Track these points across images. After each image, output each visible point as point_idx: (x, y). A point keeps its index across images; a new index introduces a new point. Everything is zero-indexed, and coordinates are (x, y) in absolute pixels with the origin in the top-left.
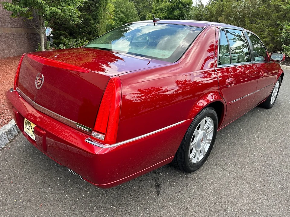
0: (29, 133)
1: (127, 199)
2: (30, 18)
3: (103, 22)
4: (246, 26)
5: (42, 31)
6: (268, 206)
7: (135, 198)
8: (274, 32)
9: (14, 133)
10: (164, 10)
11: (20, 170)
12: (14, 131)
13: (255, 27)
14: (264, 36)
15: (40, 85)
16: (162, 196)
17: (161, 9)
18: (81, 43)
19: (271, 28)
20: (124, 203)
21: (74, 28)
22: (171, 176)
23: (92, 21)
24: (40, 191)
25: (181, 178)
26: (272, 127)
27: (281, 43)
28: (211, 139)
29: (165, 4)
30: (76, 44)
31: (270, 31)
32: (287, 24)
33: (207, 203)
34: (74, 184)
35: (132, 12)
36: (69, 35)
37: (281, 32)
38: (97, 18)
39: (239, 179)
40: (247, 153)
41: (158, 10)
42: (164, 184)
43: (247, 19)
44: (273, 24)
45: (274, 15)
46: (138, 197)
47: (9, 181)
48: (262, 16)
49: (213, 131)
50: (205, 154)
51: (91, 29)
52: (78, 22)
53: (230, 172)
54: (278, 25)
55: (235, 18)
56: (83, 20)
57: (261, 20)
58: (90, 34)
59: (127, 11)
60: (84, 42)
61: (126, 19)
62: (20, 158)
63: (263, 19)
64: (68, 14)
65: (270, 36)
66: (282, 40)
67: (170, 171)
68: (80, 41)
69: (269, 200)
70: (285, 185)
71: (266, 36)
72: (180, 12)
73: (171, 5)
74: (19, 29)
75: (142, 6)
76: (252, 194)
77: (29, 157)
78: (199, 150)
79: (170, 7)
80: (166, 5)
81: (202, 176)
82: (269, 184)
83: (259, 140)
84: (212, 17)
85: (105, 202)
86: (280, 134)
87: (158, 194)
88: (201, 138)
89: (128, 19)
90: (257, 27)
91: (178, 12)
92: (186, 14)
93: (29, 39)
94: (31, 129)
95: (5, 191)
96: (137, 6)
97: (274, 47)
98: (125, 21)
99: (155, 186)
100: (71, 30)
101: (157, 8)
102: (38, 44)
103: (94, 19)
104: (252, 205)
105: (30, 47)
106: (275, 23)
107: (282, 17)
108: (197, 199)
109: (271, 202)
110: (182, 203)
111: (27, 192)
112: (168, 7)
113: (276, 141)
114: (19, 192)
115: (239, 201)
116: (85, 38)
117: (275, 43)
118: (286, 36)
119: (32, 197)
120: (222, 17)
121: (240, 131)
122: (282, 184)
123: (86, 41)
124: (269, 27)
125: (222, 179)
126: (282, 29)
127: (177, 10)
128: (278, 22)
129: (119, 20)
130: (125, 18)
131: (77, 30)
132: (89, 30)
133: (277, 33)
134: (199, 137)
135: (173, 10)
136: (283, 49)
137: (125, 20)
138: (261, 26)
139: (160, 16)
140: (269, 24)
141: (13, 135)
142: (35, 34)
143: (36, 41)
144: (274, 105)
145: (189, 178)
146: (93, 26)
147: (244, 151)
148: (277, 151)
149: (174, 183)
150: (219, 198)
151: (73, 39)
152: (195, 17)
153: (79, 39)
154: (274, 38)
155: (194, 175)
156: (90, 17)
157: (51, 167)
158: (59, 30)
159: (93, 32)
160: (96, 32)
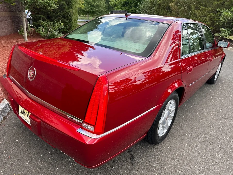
0: (23, 117)
1: (108, 170)
2: (13, 4)
3: (76, 7)
4: (192, 11)
5: (24, 16)
6: (219, 172)
7: (114, 168)
8: (214, 17)
9: (7, 110)
11: (15, 146)
12: (7, 109)
13: (199, 13)
14: (206, 21)
15: (33, 77)
16: (136, 166)
18: (57, 26)
19: (212, 13)
20: (106, 173)
21: (51, 12)
22: (142, 148)
23: (66, 7)
24: (35, 165)
25: (150, 149)
26: (217, 101)
27: (219, 27)
28: (173, 116)
30: (54, 26)
31: (211, 16)
32: (225, 11)
33: (172, 171)
34: (63, 157)
36: (47, 18)
37: (220, 18)
38: (71, 4)
39: (195, 148)
40: (199, 125)
42: (136, 155)
43: (193, 6)
44: (213, 10)
45: (215, 3)
46: (117, 168)
47: (7, 157)
48: (205, 3)
49: (175, 110)
50: (168, 128)
51: (65, 13)
52: (54, 8)
53: (188, 142)
54: (218, 12)
55: (183, 5)
56: (59, 5)
57: (204, 6)
58: (65, 18)
60: (60, 25)
61: (93, 3)
62: (14, 134)
63: (205, 6)
64: (46, 2)
65: (211, 20)
66: (220, 24)
67: (140, 143)
68: (56, 24)
69: (220, 167)
70: (231, 153)
71: (208, 20)
74: (3, 13)
76: (206, 161)
77: (22, 133)
78: (164, 126)
81: (166, 147)
82: (218, 152)
83: (207, 113)
84: (164, 3)
85: (90, 173)
86: (223, 107)
87: (133, 165)
88: (166, 117)
89: (94, 3)
90: (201, 12)
93: (13, 22)
94: (26, 114)
95: (5, 166)
97: (213, 30)
98: (92, 4)
99: (130, 157)
100: (48, 14)
102: (21, 26)
103: (68, 5)
104: (207, 171)
105: (14, 28)
106: (216, 10)
107: (221, 5)
108: (164, 167)
109: (222, 168)
110: (152, 172)
111: (24, 166)
113: (221, 114)
114: (17, 167)
115: (197, 168)
116: (61, 21)
117: (215, 26)
118: (224, 21)
119: (28, 171)
120: (172, 3)
121: (192, 104)
122: (228, 152)
123: (62, 23)
124: (210, 13)
125: (182, 149)
126: (221, 15)
128: (218, 9)
129: (87, 3)
130: (92, 2)
131: (54, 14)
132: (63, 14)
133: (216, 18)
134: (165, 116)
136: (221, 31)
138: (204, 12)
140: (211, 10)
141: (6, 113)
142: (17, 17)
143: (18, 23)
144: (216, 81)
145: (156, 149)
146: (67, 11)
147: (197, 123)
148: (222, 123)
149: (145, 154)
150: (181, 167)
151: (50, 22)
152: (150, 2)
153: (56, 22)
154: (214, 22)
155: (159, 146)
156: (64, 3)
157: (42, 142)
158: (38, 14)
159: (67, 16)
160: (69, 16)
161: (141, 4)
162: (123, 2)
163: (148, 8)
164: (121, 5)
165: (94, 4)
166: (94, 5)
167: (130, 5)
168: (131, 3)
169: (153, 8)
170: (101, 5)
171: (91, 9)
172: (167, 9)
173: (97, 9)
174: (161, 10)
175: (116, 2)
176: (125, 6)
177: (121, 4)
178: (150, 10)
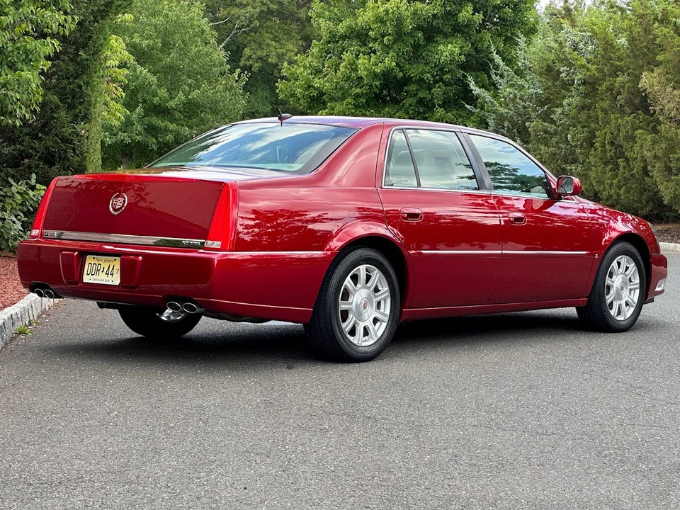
10: (375, 40)
17: (361, 36)
18: (19, 196)
23: (63, 114)
28: (388, 314)
29: (381, 9)
35: (199, 55)
38: (81, 103)
41: (343, 37)
49: (389, 300)
50: (376, 338)
51: (56, 142)
59: (167, 47)
60: (31, 193)
61: (163, 92)
72: (468, 48)
73: (415, 13)
75: (249, 9)
78: (361, 324)
79: (409, 25)
80: (387, 11)
84: (617, 76)
88: (361, 301)
89: (172, 90)
91: (457, 50)
92: (498, 59)
96: (222, 13)
98: (156, 100)
101: (341, 29)
103: (71, 107)
112: (399, 22)
116: (34, 176)
120: (655, 74)
123: (38, 186)
127: (446, 36)
130: (160, 86)
132: (47, 148)
134: (358, 298)
135: (430, 39)
137: (155, 95)
139: (356, 70)
146: (67, 131)
152: (541, 74)
159: (66, 152)
160: (74, 152)
161: (492, 86)
162: (365, 81)
163: (535, 110)
164: (357, 96)
165: (172, 98)
166: (172, 104)
167: (421, 95)
168: (422, 80)
169: (561, 105)
170: (217, 102)
171: (152, 130)
172: (635, 109)
173: (191, 127)
174: (601, 114)
175: (317, 83)
176: (385, 103)
177: (358, 90)
178: (546, 117)
